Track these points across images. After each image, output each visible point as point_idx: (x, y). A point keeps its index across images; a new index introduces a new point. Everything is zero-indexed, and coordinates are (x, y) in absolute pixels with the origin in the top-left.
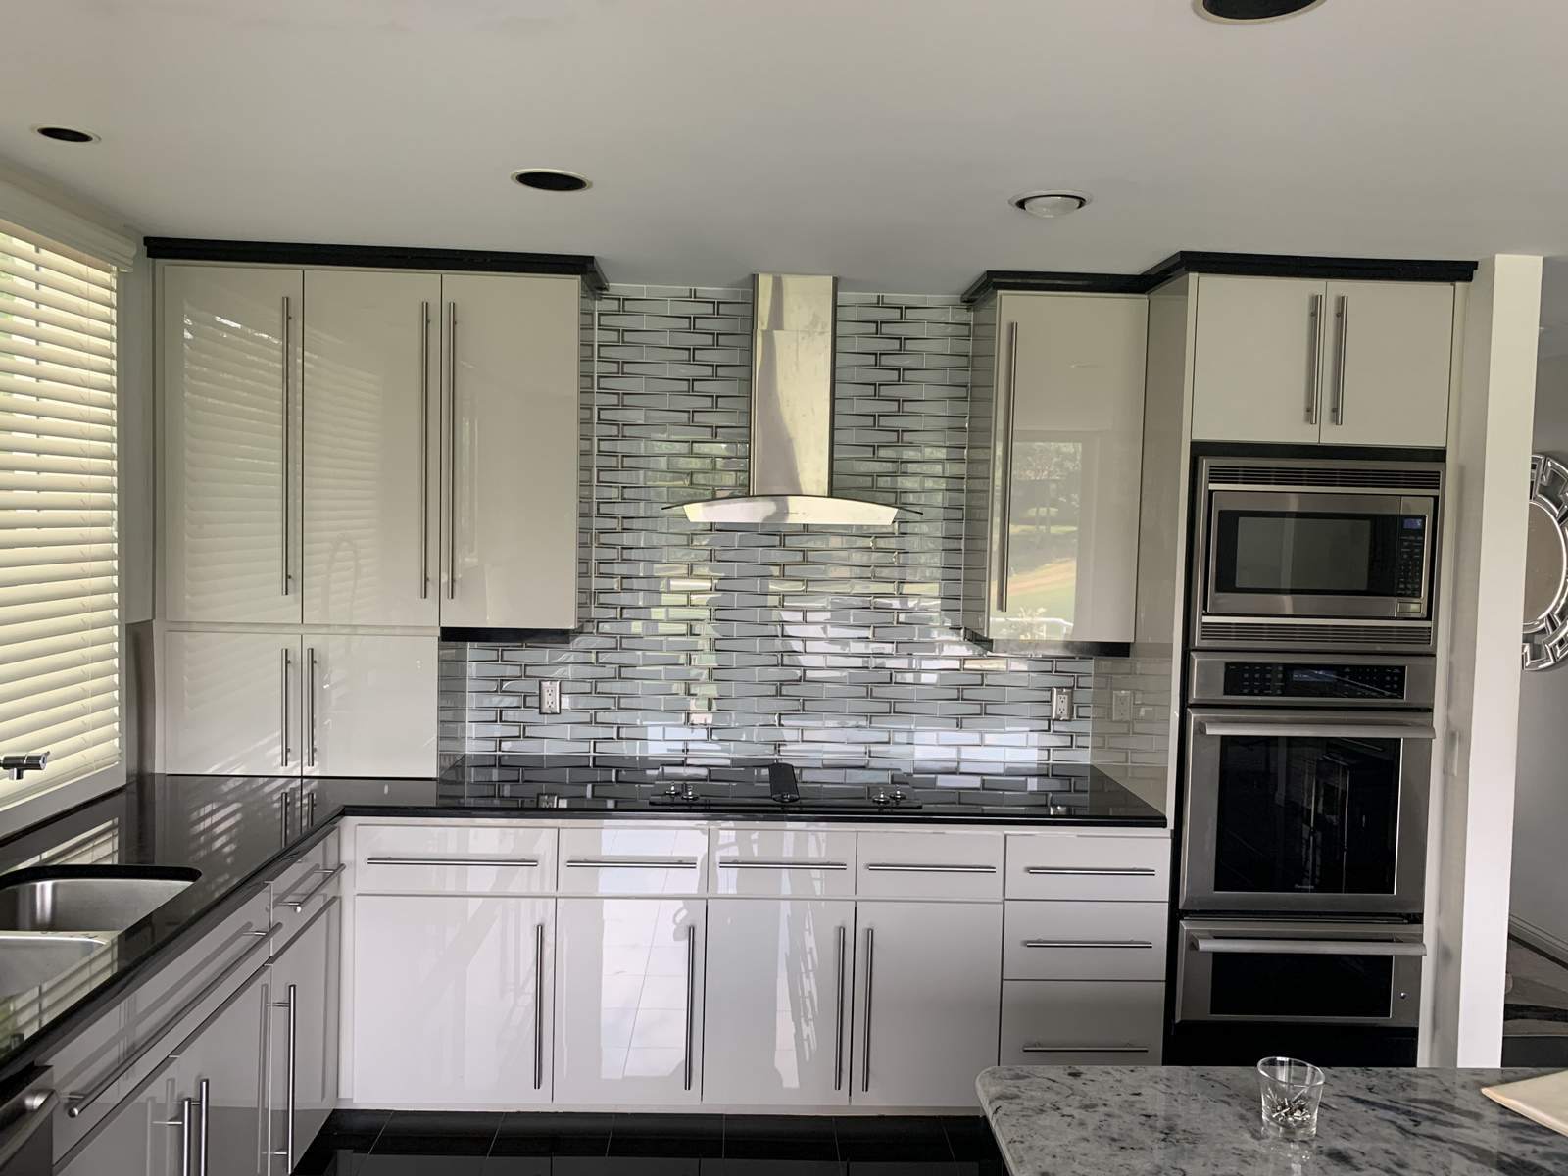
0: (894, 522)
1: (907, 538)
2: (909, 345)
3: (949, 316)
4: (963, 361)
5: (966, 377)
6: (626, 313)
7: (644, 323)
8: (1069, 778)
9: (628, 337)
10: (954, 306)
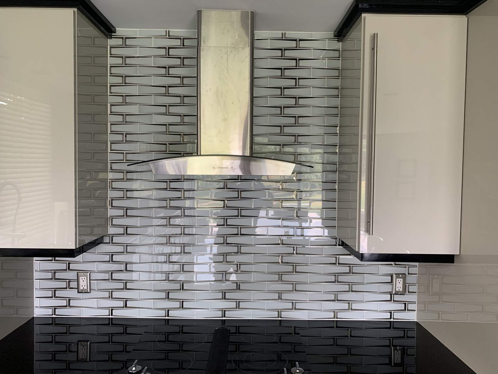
0: (293, 173)
1: (301, 183)
2: (302, 63)
3: (327, 45)
4: (336, 73)
5: (337, 83)
6: (127, 46)
7: (137, 52)
8: (403, 329)
9: (128, 61)
10: (330, 39)
